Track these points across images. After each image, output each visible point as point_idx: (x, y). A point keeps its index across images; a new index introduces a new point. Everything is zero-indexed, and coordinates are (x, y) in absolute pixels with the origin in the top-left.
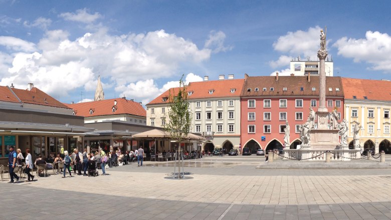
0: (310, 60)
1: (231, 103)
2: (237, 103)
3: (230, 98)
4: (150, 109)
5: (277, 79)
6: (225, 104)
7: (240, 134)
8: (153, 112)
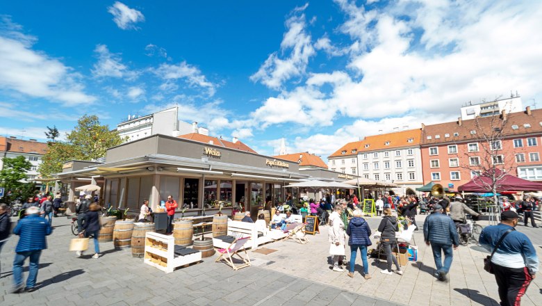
0: (486, 101)
1: (410, 152)
2: (417, 151)
3: (410, 148)
4: (331, 161)
5: (460, 124)
6: (404, 153)
7: (422, 181)
8: (334, 163)
